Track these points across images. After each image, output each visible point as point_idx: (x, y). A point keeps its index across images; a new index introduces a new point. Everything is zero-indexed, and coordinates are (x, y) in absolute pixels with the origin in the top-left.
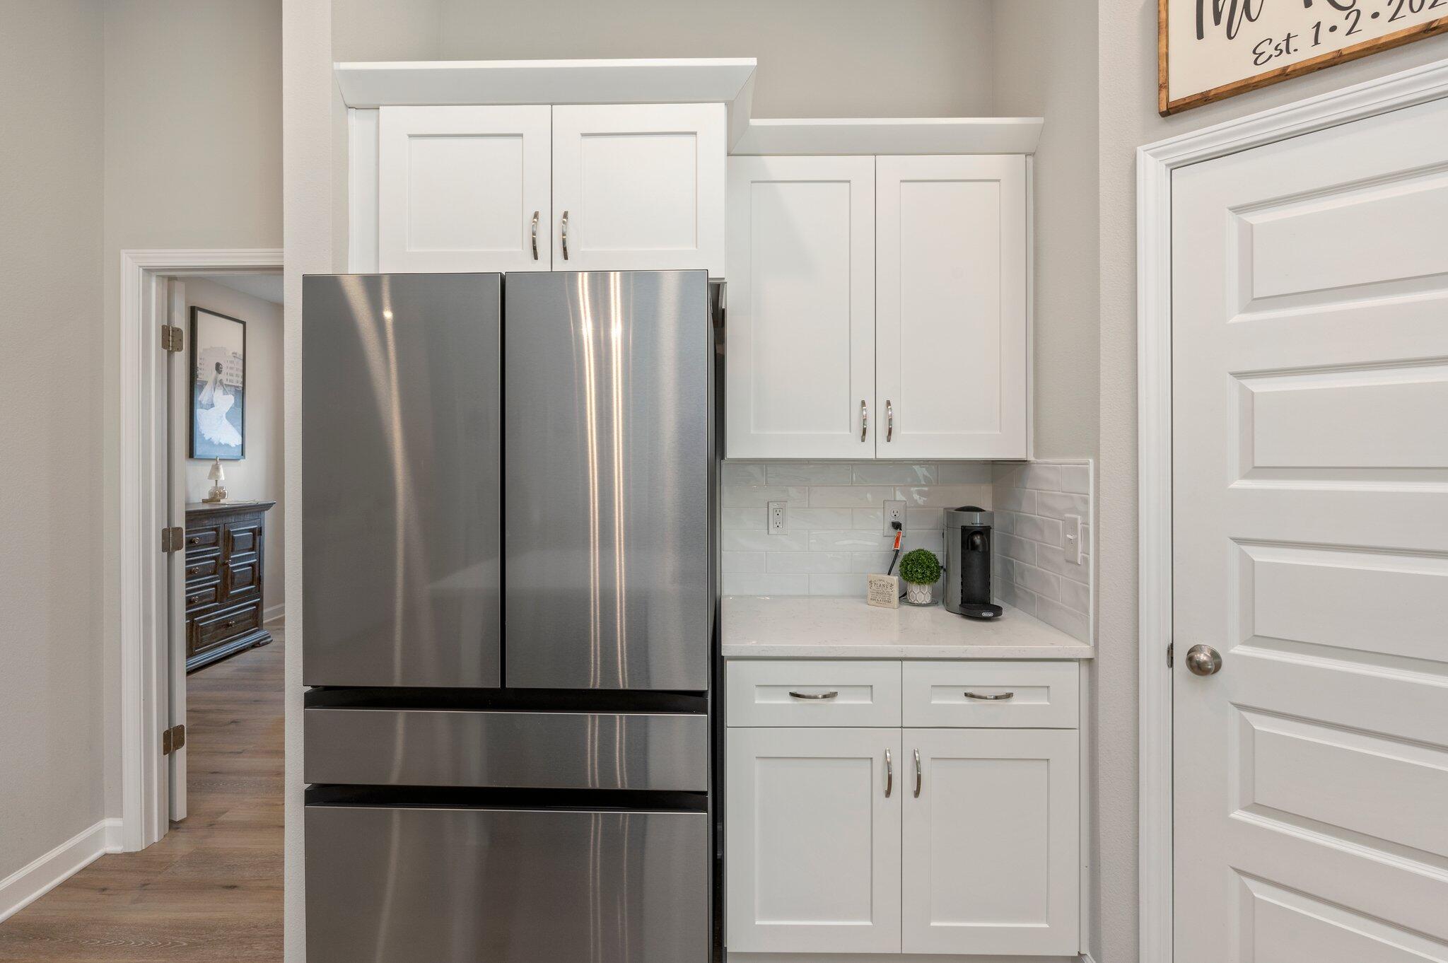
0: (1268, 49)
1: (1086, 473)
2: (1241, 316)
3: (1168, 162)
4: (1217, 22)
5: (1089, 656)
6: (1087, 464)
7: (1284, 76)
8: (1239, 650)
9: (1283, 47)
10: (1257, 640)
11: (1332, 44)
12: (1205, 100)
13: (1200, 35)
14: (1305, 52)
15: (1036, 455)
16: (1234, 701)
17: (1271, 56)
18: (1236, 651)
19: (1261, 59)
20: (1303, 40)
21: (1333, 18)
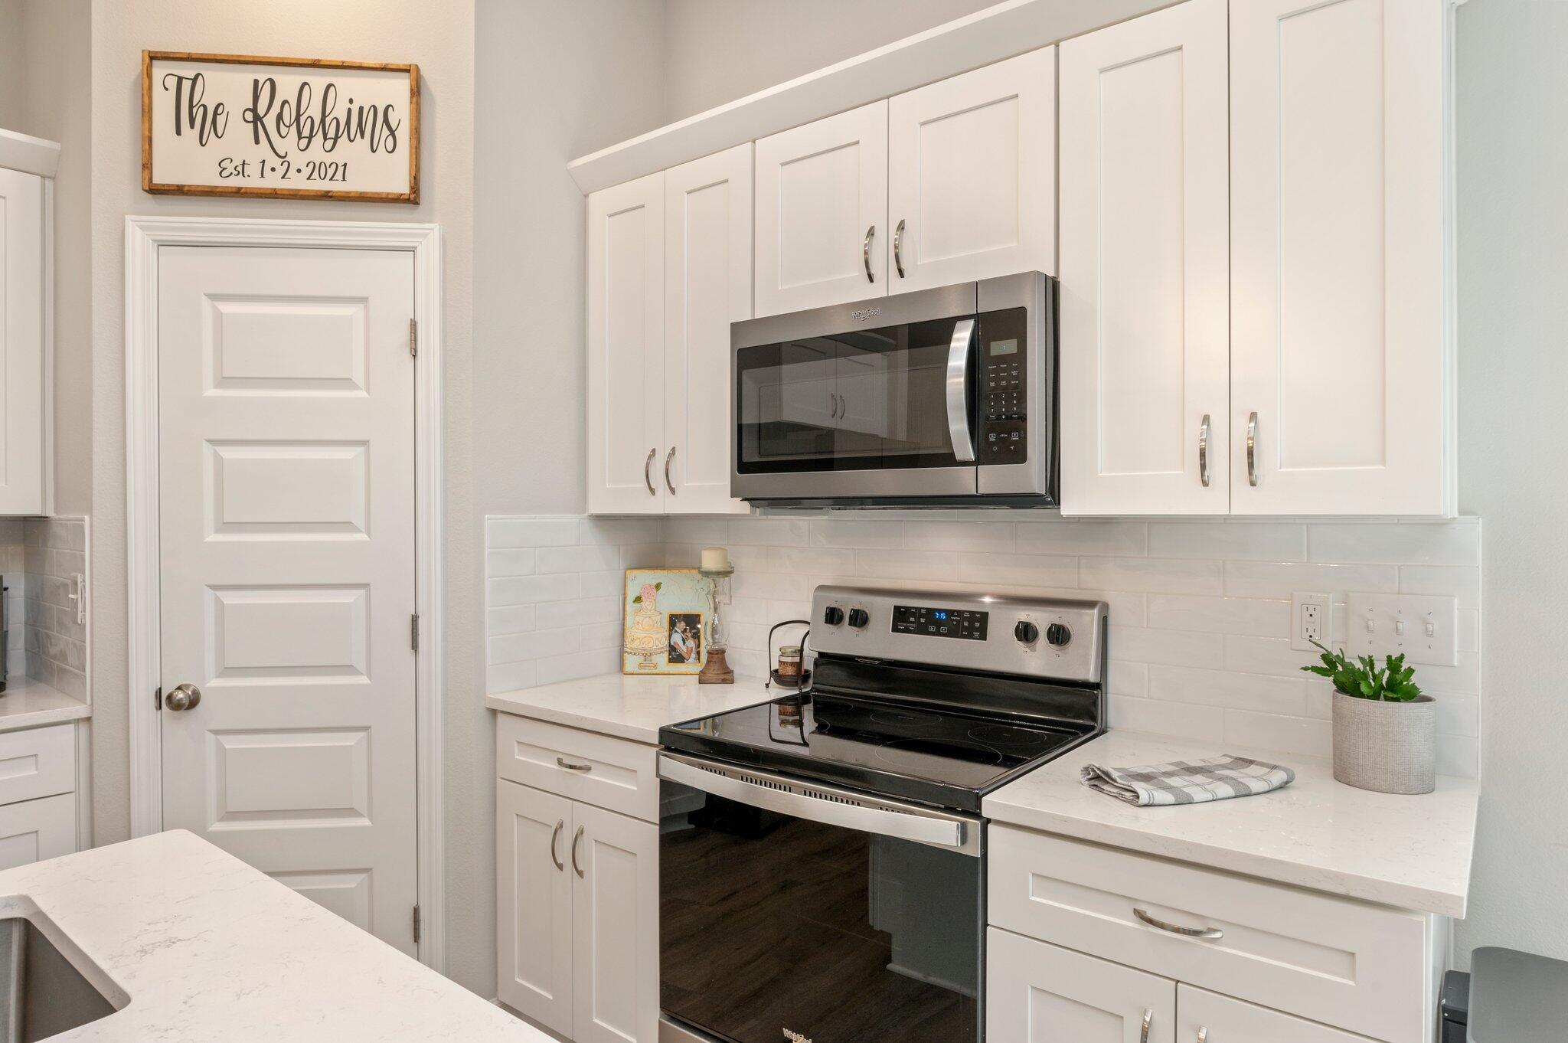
0: (230, 169)
1: (82, 527)
2: (215, 390)
3: (154, 238)
4: (192, 126)
5: (84, 715)
6: (83, 520)
7: (238, 193)
8: (214, 683)
9: (240, 168)
10: (226, 671)
11: (273, 182)
12: (179, 191)
13: (179, 133)
14: (252, 181)
15: (56, 510)
16: (213, 727)
17: (231, 174)
18: (210, 684)
19: (225, 174)
20: (253, 169)
21: (273, 161)
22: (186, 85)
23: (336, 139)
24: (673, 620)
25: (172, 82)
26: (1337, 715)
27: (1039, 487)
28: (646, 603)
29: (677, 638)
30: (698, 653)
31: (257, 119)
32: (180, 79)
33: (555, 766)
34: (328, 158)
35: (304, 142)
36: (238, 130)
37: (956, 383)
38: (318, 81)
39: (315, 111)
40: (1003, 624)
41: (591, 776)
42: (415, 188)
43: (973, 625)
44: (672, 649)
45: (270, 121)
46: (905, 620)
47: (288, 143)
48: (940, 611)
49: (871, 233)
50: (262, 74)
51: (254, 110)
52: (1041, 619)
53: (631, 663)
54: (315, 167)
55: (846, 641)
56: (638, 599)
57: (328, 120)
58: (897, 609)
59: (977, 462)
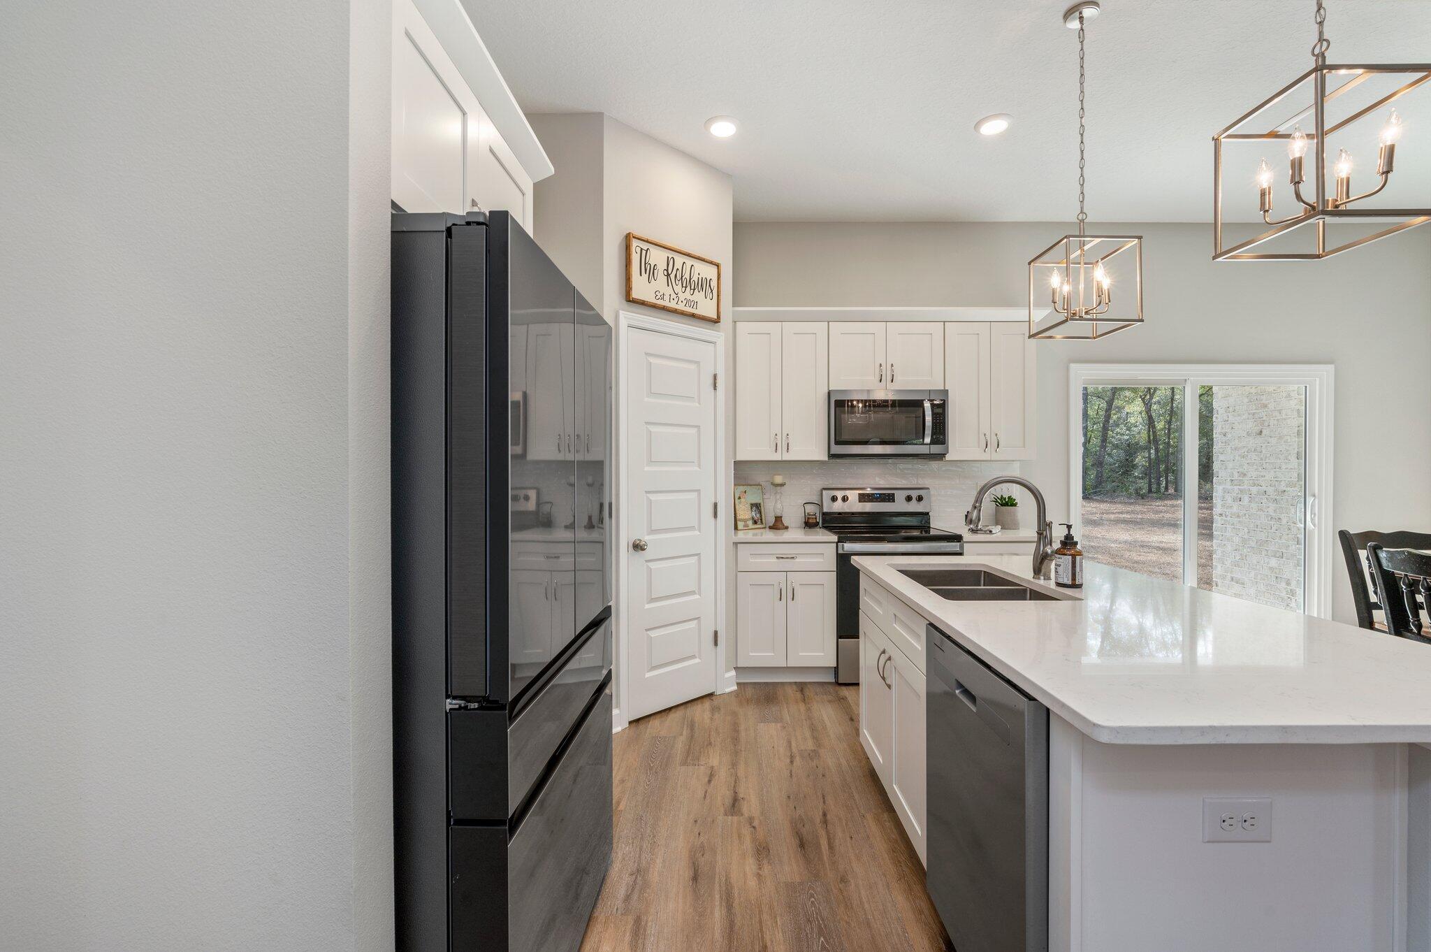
0: (659, 295)
3: (631, 323)
4: (646, 273)
7: (664, 309)
9: (663, 296)
11: (673, 305)
12: (643, 303)
14: (666, 303)
17: (660, 298)
18: (646, 538)
19: (657, 298)
20: (667, 298)
21: (674, 296)
22: (644, 252)
23: (694, 290)
24: (752, 505)
25: (638, 250)
26: (997, 511)
28: (742, 500)
29: (754, 514)
30: (761, 519)
31: (668, 275)
32: (642, 249)
33: (776, 560)
34: (692, 298)
35: (684, 288)
36: (662, 278)
38: (689, 262)
39: (687, 276)
40: (901, 496)
41: (797, 560)
42: (719, 317)
43: (890, 498)
44: (753, 518)
45: (672, 276)
46: (862, 498)
47: (678, 288)
48: (877, 494)
49: (881, 365)
50: (671, 254)
51: (667, 270)
52: (916, 494)
53: (740, 525)
54: (688, 301)
55: (839, 508)
56: (739, 498)
57: (692, 281)
58: (859, 494)
59: (930, 444)
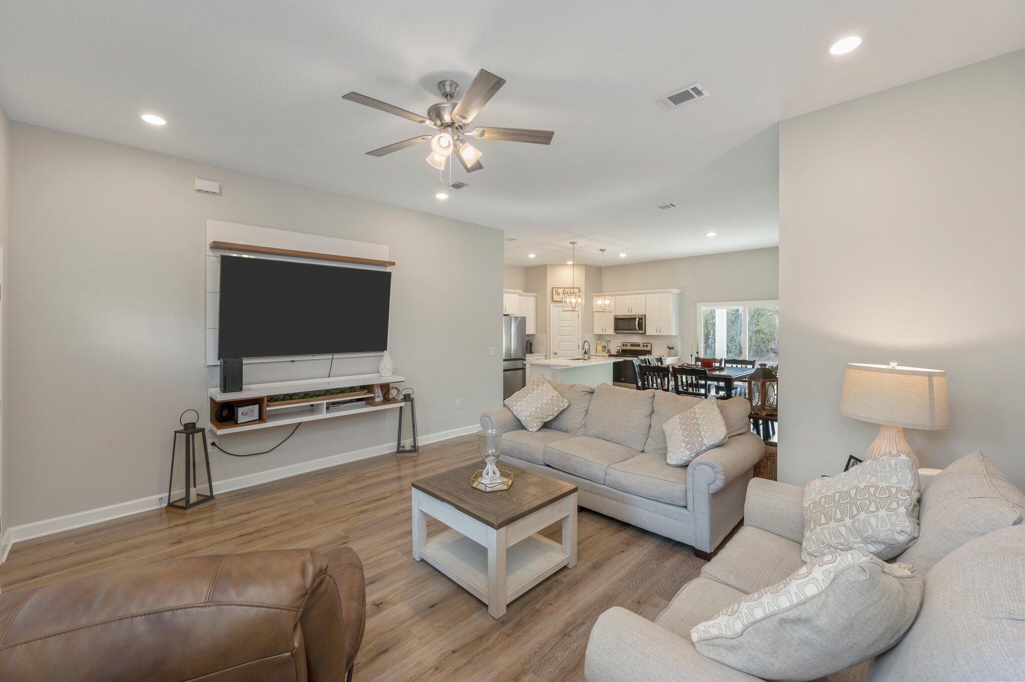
3: (553, 306)
10: (560, 350)
12: (556, 301)
13: (556, 295)
22: (557, 290)
24: (603, 346)
25: (555, 290)
27: (644, 332)
28: (599, 345)
29: (603, 349)
36: (561, 294)
37: (637, 323)
38: (569, 290)
40: (641, 345)
43: (638, 345)
46: (632, 345)
50: (564, 289)
52: (645, 345)
55: (625, 348)
